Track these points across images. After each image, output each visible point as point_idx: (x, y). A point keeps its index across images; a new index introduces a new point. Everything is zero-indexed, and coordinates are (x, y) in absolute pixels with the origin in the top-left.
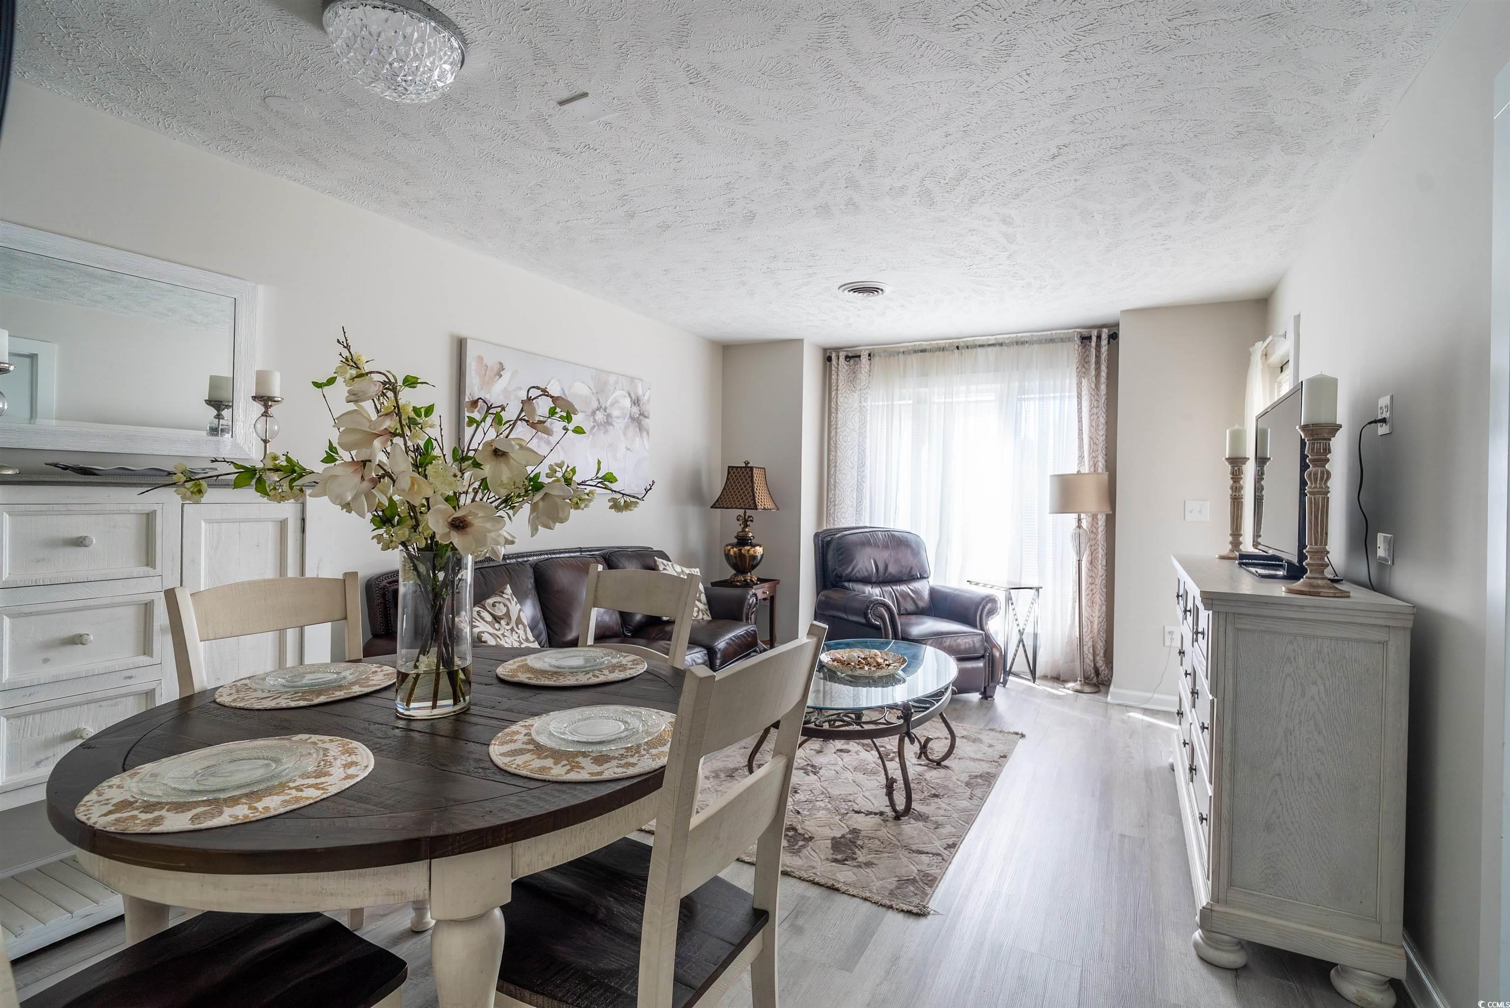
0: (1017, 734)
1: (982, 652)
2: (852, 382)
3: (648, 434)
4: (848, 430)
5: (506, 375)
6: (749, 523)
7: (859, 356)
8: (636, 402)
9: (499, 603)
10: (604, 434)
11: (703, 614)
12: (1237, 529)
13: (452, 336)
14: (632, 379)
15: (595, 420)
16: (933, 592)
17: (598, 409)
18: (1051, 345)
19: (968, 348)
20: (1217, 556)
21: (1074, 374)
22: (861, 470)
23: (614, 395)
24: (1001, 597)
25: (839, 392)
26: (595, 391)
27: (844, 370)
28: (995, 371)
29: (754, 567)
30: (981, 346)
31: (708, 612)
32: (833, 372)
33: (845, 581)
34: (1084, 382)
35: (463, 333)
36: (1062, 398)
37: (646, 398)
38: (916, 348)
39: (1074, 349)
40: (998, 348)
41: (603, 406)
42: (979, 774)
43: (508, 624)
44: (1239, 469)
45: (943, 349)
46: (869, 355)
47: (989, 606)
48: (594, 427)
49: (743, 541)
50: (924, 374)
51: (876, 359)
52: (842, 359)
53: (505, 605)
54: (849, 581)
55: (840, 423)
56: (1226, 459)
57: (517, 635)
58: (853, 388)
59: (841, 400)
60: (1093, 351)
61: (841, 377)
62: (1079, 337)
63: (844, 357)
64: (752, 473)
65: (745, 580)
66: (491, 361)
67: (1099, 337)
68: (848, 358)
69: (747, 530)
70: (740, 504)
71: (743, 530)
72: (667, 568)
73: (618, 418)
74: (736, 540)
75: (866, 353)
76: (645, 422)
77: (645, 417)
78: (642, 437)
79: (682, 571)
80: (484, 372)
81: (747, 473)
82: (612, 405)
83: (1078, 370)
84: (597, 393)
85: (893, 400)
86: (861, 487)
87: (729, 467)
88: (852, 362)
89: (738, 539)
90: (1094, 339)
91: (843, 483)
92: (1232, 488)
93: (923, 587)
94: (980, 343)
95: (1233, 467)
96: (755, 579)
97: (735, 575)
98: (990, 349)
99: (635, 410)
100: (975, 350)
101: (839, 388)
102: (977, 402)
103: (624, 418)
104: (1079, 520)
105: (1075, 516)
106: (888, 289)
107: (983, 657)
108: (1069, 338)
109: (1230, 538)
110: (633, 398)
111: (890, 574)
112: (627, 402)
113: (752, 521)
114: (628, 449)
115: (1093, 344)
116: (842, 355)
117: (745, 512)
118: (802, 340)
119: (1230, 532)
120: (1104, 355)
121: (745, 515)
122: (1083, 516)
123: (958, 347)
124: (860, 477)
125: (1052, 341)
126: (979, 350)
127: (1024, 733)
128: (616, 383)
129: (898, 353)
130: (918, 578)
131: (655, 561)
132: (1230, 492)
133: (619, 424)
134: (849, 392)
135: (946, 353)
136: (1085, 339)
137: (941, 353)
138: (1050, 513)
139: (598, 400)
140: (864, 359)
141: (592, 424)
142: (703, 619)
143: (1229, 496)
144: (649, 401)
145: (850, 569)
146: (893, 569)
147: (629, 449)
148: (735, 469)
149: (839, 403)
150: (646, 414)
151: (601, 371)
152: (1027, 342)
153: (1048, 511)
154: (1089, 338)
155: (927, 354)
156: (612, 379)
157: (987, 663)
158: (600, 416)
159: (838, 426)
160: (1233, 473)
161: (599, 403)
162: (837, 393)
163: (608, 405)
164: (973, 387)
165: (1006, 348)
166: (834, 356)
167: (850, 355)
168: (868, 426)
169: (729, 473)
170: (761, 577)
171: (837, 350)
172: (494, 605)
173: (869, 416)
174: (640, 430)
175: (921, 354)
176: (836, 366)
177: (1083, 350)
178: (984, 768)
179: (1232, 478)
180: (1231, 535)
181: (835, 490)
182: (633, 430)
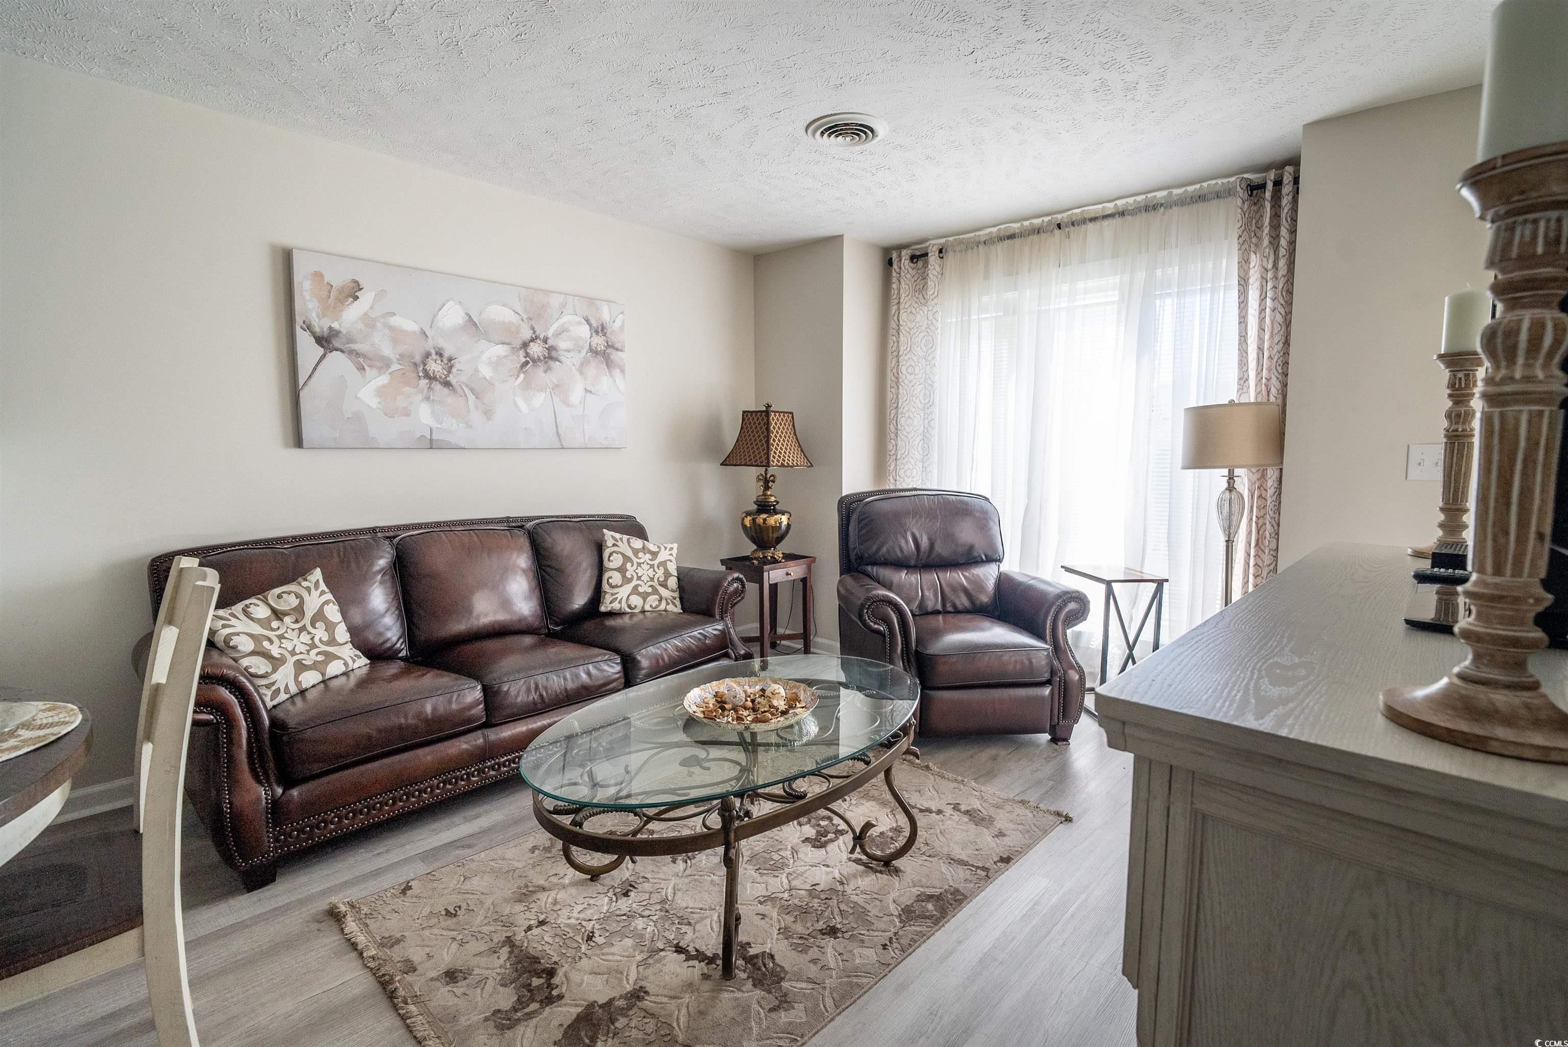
0: (1058, 814)
1: (1047, 676)
2: (920, 291)
3: (623, 371)
4: (915, 358)
5: (366, 299)
6: (770, 484)
7: (926, 255)
8: (600, 330)
9: (289, 593)
10: (545, 372)
11: (668, 604)
12: (1455, 499)
13: (274, 249)
14: (591, 301)
15: (527, 355)
16: (1004, 582)
17: (532, 340)
18: (1201, 206)
19: (1073, 224)
20: (1409, 551)
21: (1235, 246)
22: (928, 411)
23: (561, 321)
24: (1095, 594)
25: (902, 306)
26: (525, 317)
27: (908, 276)
28: (1113, 257)
29: (779, 539)
30: (1093, 219)
31: (678, 602)
32: (894, 280)
33: (867, 565)
34: (1254, 260)
35: (287, 241)
36: (1213, 290)
37: (618, 324)
38: (1002, 234)
39: (1236, 205)
40: (1117, 221)
41: (542, 337)
42: (937, 891)
43: (297, 621)
44: (1467, 376)
45: (1037, 231)
46: (941, 251)
47: (1072, 606)
48: (527, 363)
49: (764, 507)
50: (1012, 270)
51: (950, 257)
52: (905, 261)
53: (298, 596)
54: (874, 563)
55: (902, 349)
56: (1441, 357)
57: (309, 637)
58: (923, 301)
59: (904, 316)
60: (1268, 206)
61: (903, 285)
62: (1244, 185)
63: (907, 257)
64: (768, 420)
65: (765, 557)
66: (338, 277)
67: (1278, 183)
68: (914, 258)
69: (769, 493)
70: (756, 461)
71: (764, 494)
72: (620, 543)
73: (568, 351)
74: (755, 507)
75: (935, 249)
76: (615, 356)
77: (617, 349)
78: (611, 375)
79: (644, 548)
80: (326, 293)
81: (763, 419)
82: (558, 334)
83: (1241, 240)
84: (530, 319)
85: (969, 316)
86: (927, 435)
87: (744, 412)
88: (920, 263)
89: (758, 505)
90: (1270, 186)
91: (908, 430)
92: (1449, 415)
93: (988, 574)
94: (1093, 215)
95: (1454, 373)
96: (779, 555)
97: (755, 551)
98: (1106, 223)
99: (599, 341)
100: (1084, 226)
101: (902, 300)
102: (1085, 306)
103: (580, 352)
104: (1231, 478)
105: (1225, 472)
106: (881, 129)
107: (1049, 682)
108: (1230, 190)
109: (1442, 517)
110: (595, 325)
111: (939, 555)
112: (584, 331)
113: (773, 481)
114: (587, 391)
115: (1268, 195)
116: (906, 254)
117: (766, 470)
118: (842, 236)
119: (1441, 504)
120: (1286, 211)
121: (766, 474)
122: (1237, 471)
123: (1059, 226)
124: (926, 421)
125: (1201, 198)
126: (1090, 226)
127: (1071, 815)
128: (563, 305)
129: (978, 244)
130: (983, 561)
131: (603, 535)
132: (1445, 424)
133: (570, 360)
134: (916, 305)
135: (1043, 236)
136: (1254, 189)
137: (1036, 237)
138: (1184, 468)
139: (533, 329)
140: (933, 258)
141: (524, 360)
142: (666, 611)
143: (1443, 432)
144: (622, 328)
145: (874, 548)
146: (942, 549)
147: (591, 392)
148: (749, 414)
149: (901, 322)
150: (617, 345)
151: (536, 290)
152: (1162, 205)
153: (1180, 466)
154: (1262, 186)
155: (1017, 241)
156: (555, 301)
157: (1056, 692)
158: (536, 349)
159: (901, 353)
160: (1451, 385)
161: (534, 332)
162: (899, 309)
163: (550, 334)
164: (1080, 285)
165: (1129, 218)
166: (894, 256)
167: (918, 253)
168: (938, 351)
169: (743, 419)
170: (787, 552)
171: (900, 247)
172: (279, 596)
173: (939, 336)
174: (608, 366)
175: (1009, 241)
176: (898, 270)
177: (1254, 208)
178: (956, 877)
179: (1450, 396)
180: (1442, 509)
181: (896, 440)
182: (595, 368)
